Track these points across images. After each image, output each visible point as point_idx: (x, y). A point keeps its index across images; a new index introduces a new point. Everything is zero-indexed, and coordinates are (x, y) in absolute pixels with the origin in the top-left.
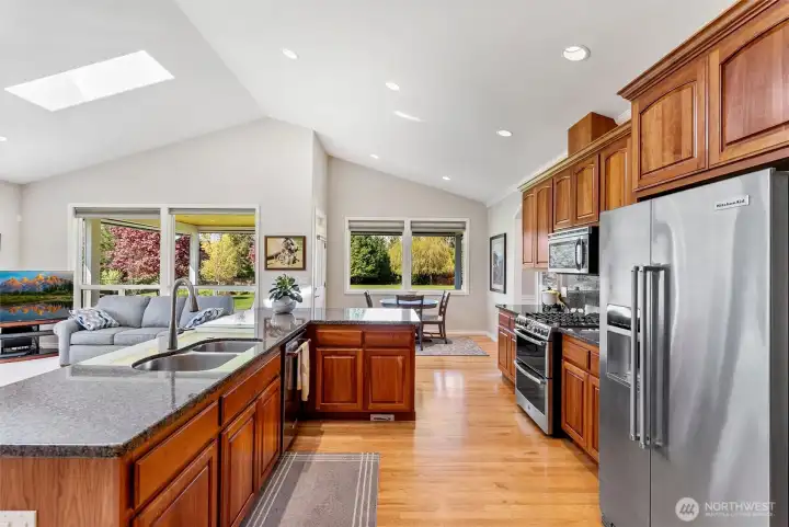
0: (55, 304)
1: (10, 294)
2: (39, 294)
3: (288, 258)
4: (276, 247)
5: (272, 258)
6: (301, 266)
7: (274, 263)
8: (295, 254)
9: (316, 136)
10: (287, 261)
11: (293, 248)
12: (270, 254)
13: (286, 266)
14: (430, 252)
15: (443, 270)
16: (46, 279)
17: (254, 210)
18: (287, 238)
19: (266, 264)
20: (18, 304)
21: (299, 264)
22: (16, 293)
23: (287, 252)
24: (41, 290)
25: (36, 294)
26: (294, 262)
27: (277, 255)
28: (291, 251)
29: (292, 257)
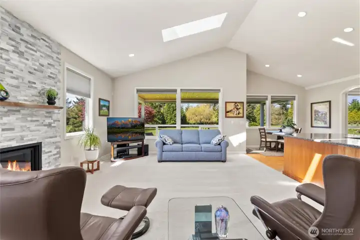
0: (136, 133)
1: (116, 128)
2: (130, 128)
3: (236, 112)
4: (230, 107)
5: (228, 112)
6: (242, 116)
7: (229, 114)
8: (239, 110)
9: (248, 57)
10: (235, 114)
11: (238, 107)
12: (228, 110)
13: (235, 116)
14: (205, 113)
16: (132, 121)
17: (219, 90)
18: (236, 103)
19: (226, 115)
20: (119, 133)
22: (119, 128)
23: (236, 109)
24: (130, 126)
25: (128, 128)
26: (239, 114)
27: (231, 111)
28: (237, 109)
29: (238, 112)
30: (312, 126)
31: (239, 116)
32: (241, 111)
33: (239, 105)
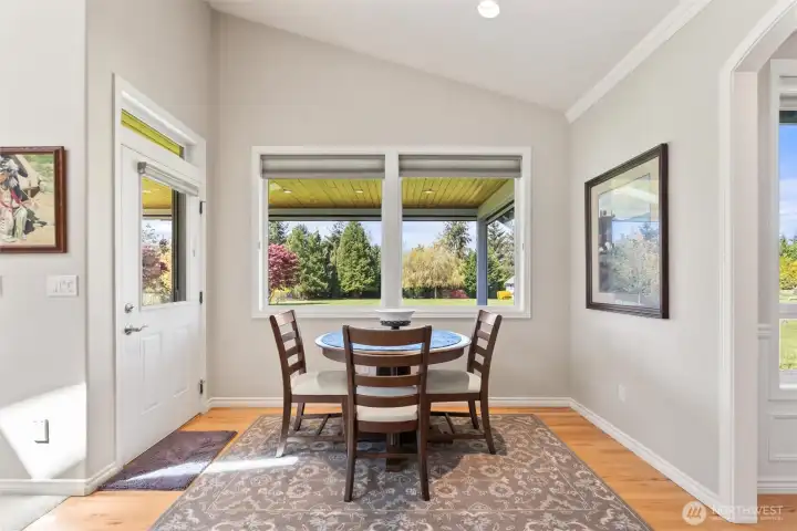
3: (11, 215)
6: (52, 242)
8: (33, 202)
10: (6, 226)
11: (24, 183)
14: (435, 262)
15: (449, 282)
21: (46, 236)
26: (29, 228)
28: (19, 195)
29: (22, 213)
30: (591, 305)
31: (31, 240)
32: (44, 206)
33: (27, 166)
